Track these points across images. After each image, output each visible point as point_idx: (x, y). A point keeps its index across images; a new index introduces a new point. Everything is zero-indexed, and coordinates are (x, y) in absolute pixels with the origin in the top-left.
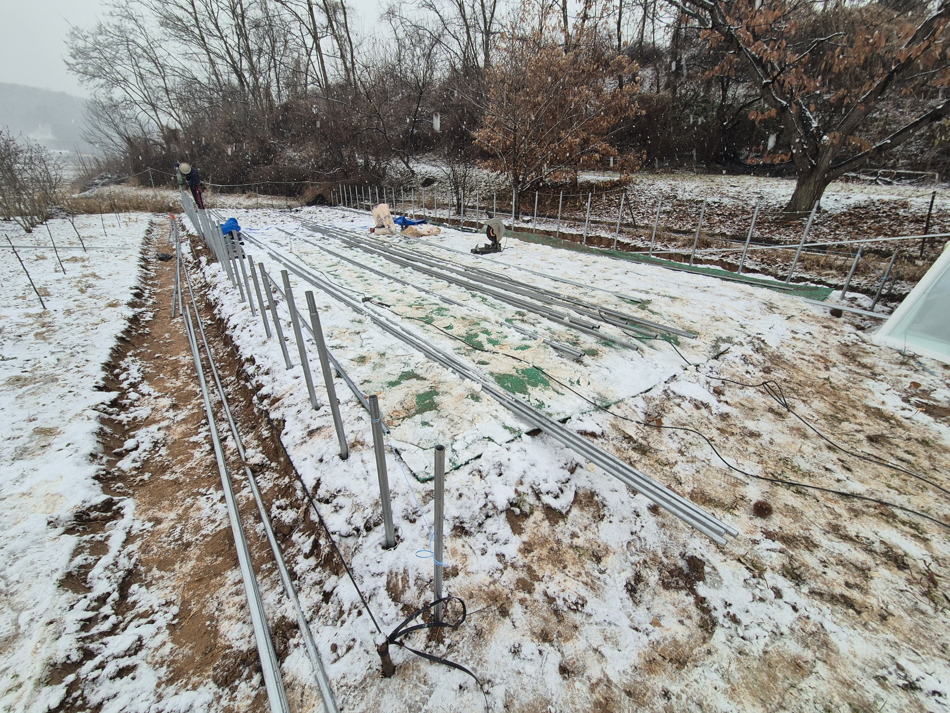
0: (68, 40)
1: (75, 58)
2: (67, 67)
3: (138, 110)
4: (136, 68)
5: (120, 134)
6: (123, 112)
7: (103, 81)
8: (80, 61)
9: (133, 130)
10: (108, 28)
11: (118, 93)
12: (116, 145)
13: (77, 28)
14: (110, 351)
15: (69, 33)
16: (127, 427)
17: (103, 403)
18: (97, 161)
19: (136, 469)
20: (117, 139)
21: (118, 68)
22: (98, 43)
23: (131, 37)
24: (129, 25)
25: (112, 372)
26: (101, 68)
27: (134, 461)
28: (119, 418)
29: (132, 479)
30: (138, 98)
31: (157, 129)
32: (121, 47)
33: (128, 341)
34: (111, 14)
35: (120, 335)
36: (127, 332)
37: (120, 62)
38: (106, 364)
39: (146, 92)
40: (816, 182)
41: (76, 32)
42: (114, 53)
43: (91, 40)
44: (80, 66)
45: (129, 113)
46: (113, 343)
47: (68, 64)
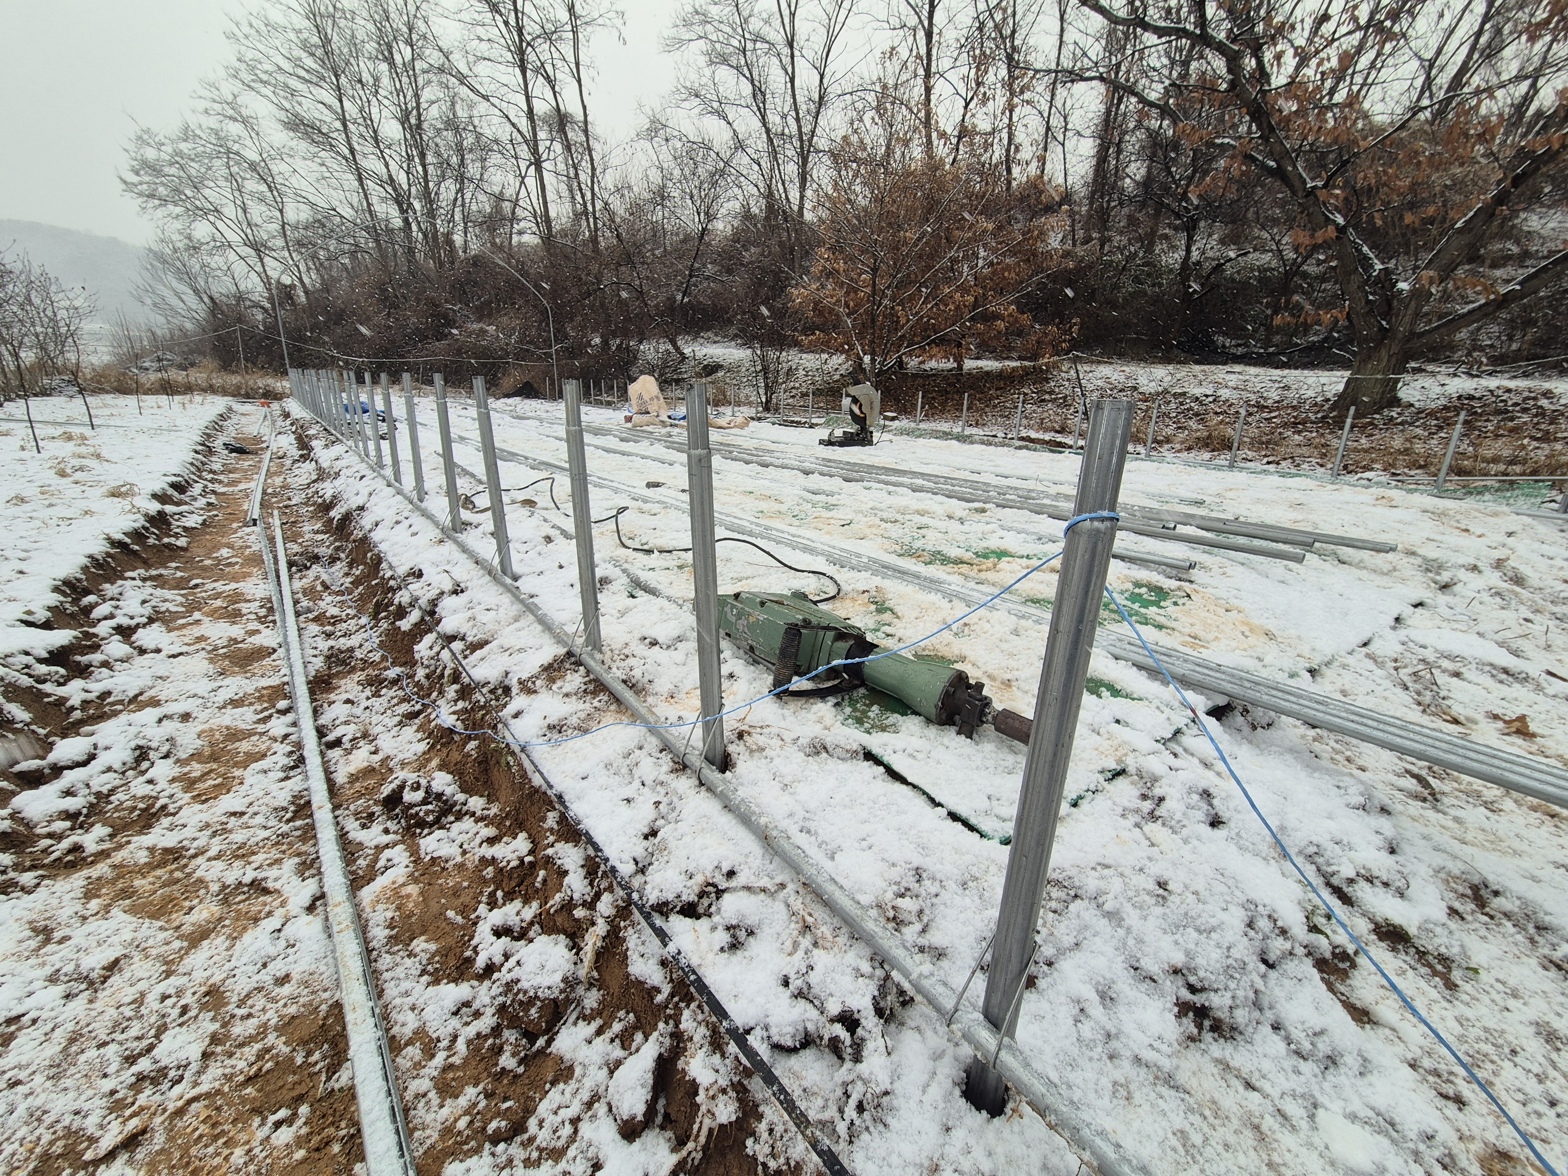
0: (131, 147)
1: (137, 173)
2: (124, 187)
3: (232, 256)
4: (237, 194)
5: (196, 292)
6: (207, 259)
7: (179, 210)
8: (147, 179)
9: (221, 288)
10: (198, 132)
11: (202, 230)
12: (189, 309)
13: (148, 131)
14: (86, 561)
15: (133, 138)
16: (77, 715)
17: (27, 653)
18: (153, 334)
19: (67, 815)
20: (191, 300)
21: (207, 192)
22: (180, 154)
23: (236, 147)
24: (235, 129)
25: (76, 601)
26: (178, 191)
27: (68, 793)
28: (62, 691)
29: (45, 843)
30: (233, 237)
31: (260, 287)
32: (217, 163)
33: (135, 552)
34: (206, 112)
35: (118, 536)
36: (137, 535)
37: (212, 184)
38: (66, 583)
39: (249, 231)
40: (1390, 356)
41: (145, 137)
42: (203, 170)
43: (169, 149)
44: (145, 187)
45: (217, 261)
46: (99, 548)
47: (125, 182)
